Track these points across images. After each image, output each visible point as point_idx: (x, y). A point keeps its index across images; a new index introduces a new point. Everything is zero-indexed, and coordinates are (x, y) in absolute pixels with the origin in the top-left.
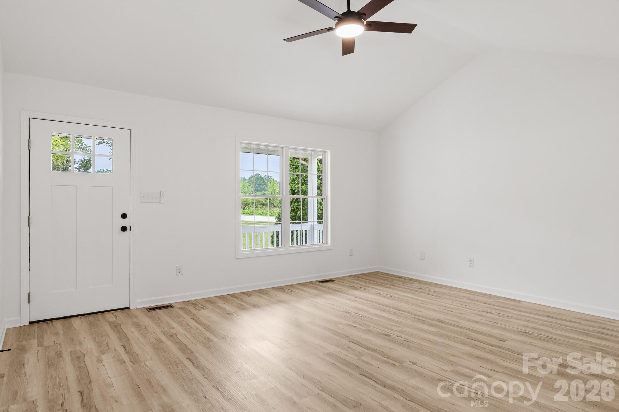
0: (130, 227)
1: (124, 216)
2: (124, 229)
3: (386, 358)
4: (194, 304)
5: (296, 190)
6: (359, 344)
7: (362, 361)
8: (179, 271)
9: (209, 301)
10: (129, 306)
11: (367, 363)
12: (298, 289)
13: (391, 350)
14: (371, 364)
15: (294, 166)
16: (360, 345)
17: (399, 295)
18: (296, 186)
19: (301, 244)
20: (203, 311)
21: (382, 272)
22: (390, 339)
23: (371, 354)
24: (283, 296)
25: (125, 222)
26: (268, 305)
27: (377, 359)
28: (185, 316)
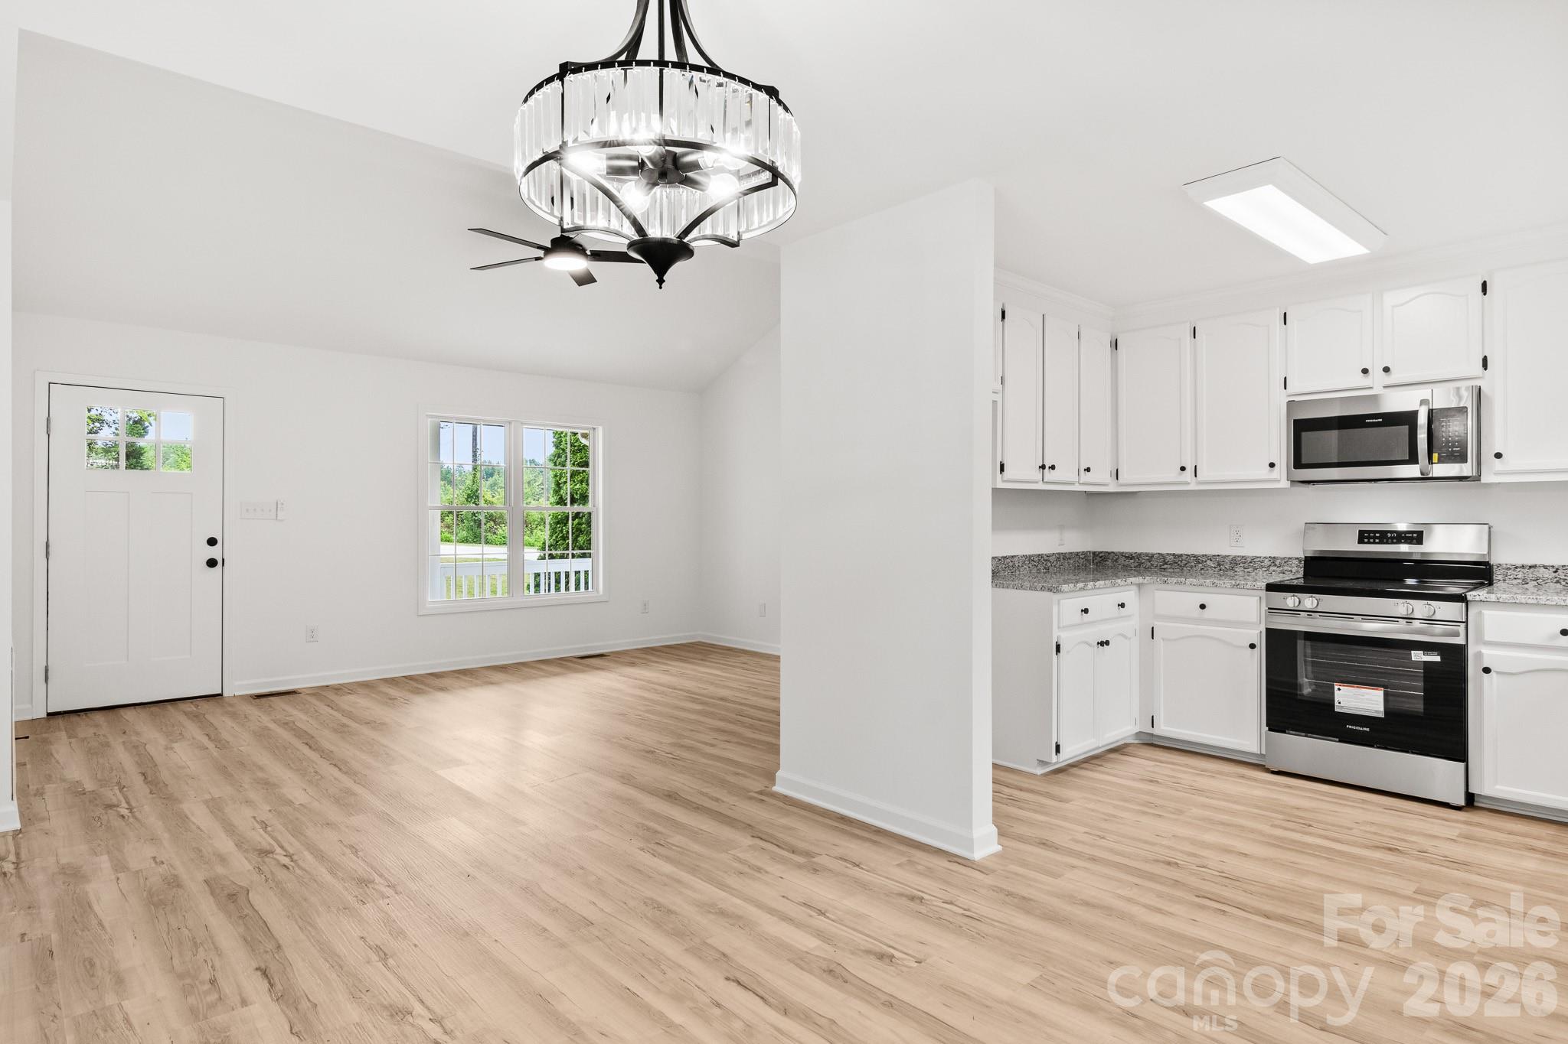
0: (223, 560)
1: (212, 542)
2: (212, 563)
4: (338, 689)
5: (577, 494)
8: (312, 635)
9: (367, 686)
10: (220, 692)
12: (533, 668)
15: (575, 446)
17: (699, 672)
18: (578, 486)
19: (547, 590)
20: (350, 697)
21: (704, 643)
24: (498, 676)
25: (214, 552)
26: (464, 688)
28: (317, 703)
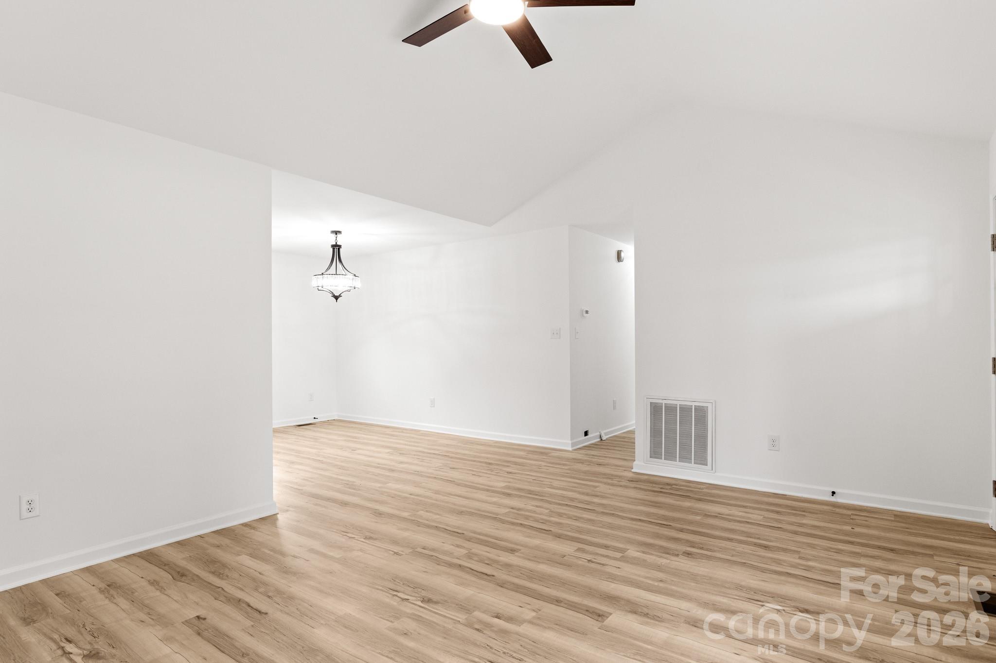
3: (432, 556)
6: (476, 573)
7: (464, 547)
11: (458, 546)
13: (425, 570)
14: (453, 545)
16: (473, 571)
22: (423, 592)
23: (453, 558)
27: (445, 553)
